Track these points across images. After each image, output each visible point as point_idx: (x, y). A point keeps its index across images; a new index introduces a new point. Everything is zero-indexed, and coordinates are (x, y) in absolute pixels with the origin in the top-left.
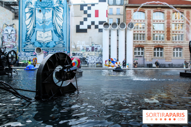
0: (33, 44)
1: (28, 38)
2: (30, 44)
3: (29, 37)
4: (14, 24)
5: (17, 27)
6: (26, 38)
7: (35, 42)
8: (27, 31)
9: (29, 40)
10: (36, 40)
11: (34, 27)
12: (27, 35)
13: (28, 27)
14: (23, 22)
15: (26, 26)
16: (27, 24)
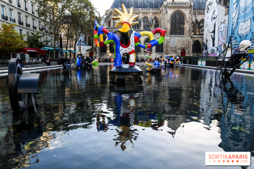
0: (236, 39)
1: (233, 33)
2: (234, 39)
3: (233, 31)
4: (225, 20)
5: (226, 22)
6: (231, 33)
7: (237, 37)
8: (233, 25)
9: (233, 35)
10: (238, 33)
11: (238, 19)
12: (232, 29)
13: (234, 20)
14: (231, 16)
15: (233, 19)
16: (233, 17)
